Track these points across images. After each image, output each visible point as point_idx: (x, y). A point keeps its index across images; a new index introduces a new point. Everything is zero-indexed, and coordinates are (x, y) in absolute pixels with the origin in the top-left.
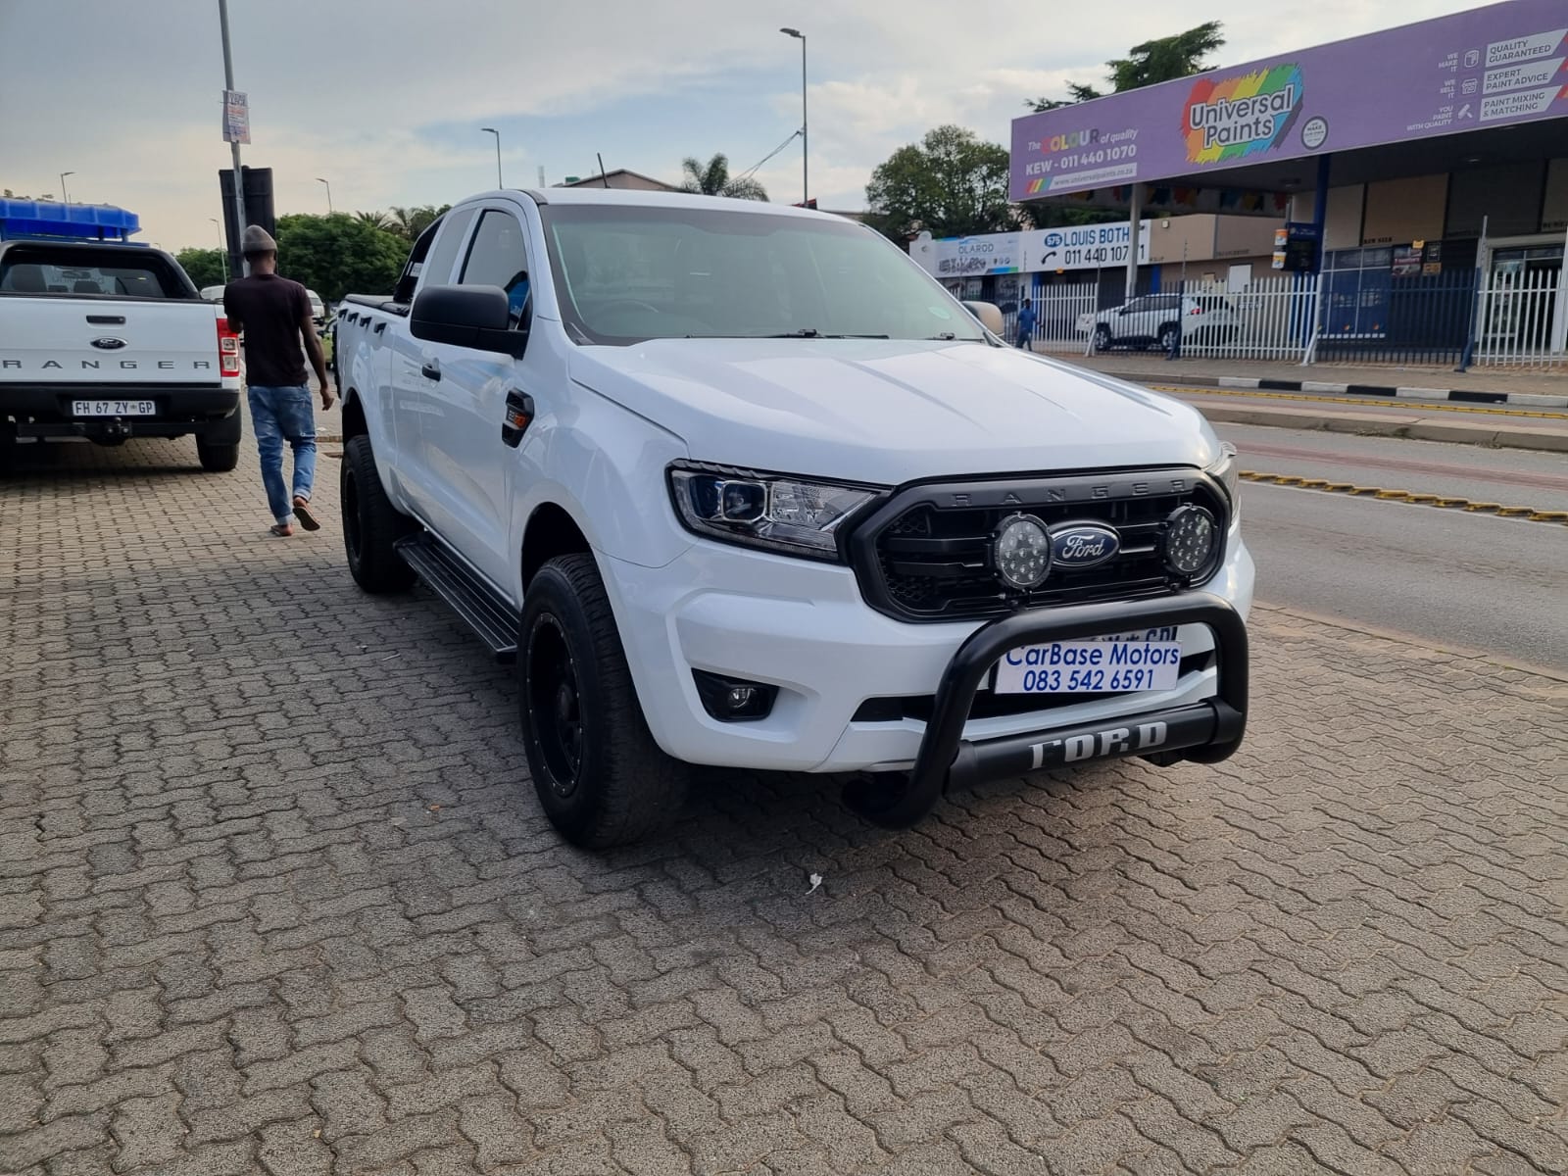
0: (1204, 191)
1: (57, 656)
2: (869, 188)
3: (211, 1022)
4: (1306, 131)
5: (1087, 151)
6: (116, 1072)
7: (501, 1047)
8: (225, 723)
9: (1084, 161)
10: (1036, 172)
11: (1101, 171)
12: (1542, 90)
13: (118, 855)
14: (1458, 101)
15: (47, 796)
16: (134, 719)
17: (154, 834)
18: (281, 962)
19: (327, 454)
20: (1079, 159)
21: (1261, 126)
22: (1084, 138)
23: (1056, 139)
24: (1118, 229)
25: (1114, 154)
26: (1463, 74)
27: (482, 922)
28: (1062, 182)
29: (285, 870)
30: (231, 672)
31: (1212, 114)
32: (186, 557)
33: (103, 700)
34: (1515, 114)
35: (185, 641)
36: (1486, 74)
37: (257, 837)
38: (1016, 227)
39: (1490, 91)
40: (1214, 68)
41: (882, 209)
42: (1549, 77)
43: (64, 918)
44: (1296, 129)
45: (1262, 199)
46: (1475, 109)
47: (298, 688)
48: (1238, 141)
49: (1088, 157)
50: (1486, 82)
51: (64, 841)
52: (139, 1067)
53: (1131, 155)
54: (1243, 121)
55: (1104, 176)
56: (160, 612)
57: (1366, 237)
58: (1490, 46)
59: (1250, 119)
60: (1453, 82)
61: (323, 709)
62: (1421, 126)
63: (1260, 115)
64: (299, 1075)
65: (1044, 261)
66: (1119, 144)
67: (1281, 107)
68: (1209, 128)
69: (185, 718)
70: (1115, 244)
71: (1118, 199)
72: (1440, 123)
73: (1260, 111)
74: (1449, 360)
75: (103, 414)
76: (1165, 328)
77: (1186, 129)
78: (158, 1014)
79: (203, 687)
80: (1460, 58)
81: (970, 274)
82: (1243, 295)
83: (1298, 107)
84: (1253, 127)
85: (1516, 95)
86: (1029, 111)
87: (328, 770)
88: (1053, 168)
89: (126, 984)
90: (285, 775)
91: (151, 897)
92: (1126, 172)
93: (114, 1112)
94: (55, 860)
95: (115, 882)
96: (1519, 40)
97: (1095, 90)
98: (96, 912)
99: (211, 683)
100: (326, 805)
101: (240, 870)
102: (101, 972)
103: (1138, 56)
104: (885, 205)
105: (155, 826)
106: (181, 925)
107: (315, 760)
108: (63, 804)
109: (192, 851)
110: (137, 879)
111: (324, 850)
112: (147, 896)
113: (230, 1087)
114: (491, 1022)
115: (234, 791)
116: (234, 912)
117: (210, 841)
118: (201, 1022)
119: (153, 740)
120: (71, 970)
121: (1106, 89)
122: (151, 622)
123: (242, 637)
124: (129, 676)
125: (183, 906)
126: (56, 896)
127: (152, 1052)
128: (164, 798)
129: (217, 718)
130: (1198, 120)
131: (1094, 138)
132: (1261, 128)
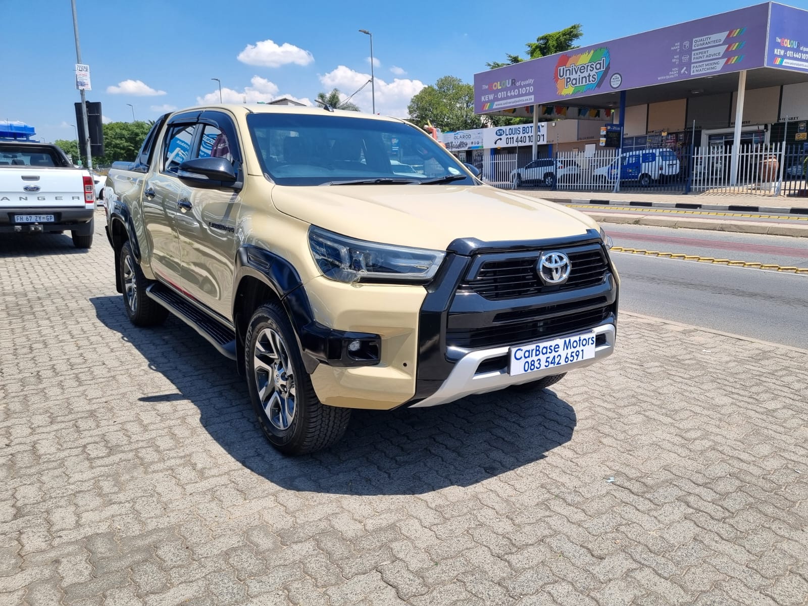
0: (570, 109)
2: (409, 108)
3: (70, 421)
4: (612, 80)
5: (510, 89)
6: (35, 434)
8: (75, 340)
9: (509, 94)
10: (487, 100)
11: (517, 99)
12: (718, 60)
13: (33, 380)
14: (680, 66)
15: (3, 363)
16: (38, 339)
17: (44, 374)
18: (95, 406)
20: (507, 94)
21: (591, 77)
22: (508, 84)
24: (531, 127)
25: (523, 91)
26: (682, 52)
28: (499, 105)
29: (98, 382)
30: (78, 323)
31: (568, 72)
32: (59, 282)
34: (707, 72)
35: (59, 313)
36: (693, 53)
37: (88, 374)
38: (484, 126)
39: (695, 61)
40: (578, 47)
41: (416, 117)
42: (721, 54)
43: (14, 397)
44: (607, 79)
45: (599, 112)
46: (689, 69)
48: (581, 84)
49: (511, 92)
50: (693, 57)
51: (12, 376)
52: (44, 433)
53: (531, 91)
54: (582, 75)
55: (518, 101)
56: (47, 302)
57: (650, 130)
58: (694, 40)
59: (586, 74)
60: (678, 56)
62: (664, 78)
63: (591, 72)
64: (100, 433)
65: (495, 143)
66: (525, 86)
67: (600, 68)
68: (567, 78)
69: (59, 338)
70: (530, 134)
71: (527, 112)
72: (672, 76)
73: (590, 70)
74: (680, 189)
75: (29, 221)
76: (547, 175)
77: (556, 78)
78: (50, 420)
79: (67, 328)
80: (681, 45)
81: (460, 150)
82: (593, 158)
83: (608, 68)
84: (588, 78)
85: (707, 63)
86: (488, 69)
87: (118, 353)
88: (494, 98)
89: (38, 413)
90: (100, 355)
91: (46, 391)
92: (529, 100)
93: (35, 443)
94: (9, 381)
95: (33, 387)
96: (707, 37)
97: (520, 58)
98: (26, 395)
99: (70, 327)
100: (116, 363)
101: (80, 383)
102: (28, 410)
103: (541, 42)
104: (418, 115)
105: (47, 371)
106: (58, 398)
107: (112, 350)
108: (10, 365)
109: (62, 378)
110: (41, 386)
111: (114, 377)
112: (45, 391)
113: (75, 437)
114: (170, 419)
115: (80, 360)
116: (78, 394)
117: (69, 375)
118: (65, 422)
119: (46, 345)
120: (17, 410)
121: (525, 58)
122: (43, 306)
123: (83, 311)
124: (35, 325)
125: (59, 393)
126: (10, 391)
127: (48, 429)
128: (51, 363)
129: (72, 338)
130: (562, 75)
131: (513, 83)
132: (591, 78)
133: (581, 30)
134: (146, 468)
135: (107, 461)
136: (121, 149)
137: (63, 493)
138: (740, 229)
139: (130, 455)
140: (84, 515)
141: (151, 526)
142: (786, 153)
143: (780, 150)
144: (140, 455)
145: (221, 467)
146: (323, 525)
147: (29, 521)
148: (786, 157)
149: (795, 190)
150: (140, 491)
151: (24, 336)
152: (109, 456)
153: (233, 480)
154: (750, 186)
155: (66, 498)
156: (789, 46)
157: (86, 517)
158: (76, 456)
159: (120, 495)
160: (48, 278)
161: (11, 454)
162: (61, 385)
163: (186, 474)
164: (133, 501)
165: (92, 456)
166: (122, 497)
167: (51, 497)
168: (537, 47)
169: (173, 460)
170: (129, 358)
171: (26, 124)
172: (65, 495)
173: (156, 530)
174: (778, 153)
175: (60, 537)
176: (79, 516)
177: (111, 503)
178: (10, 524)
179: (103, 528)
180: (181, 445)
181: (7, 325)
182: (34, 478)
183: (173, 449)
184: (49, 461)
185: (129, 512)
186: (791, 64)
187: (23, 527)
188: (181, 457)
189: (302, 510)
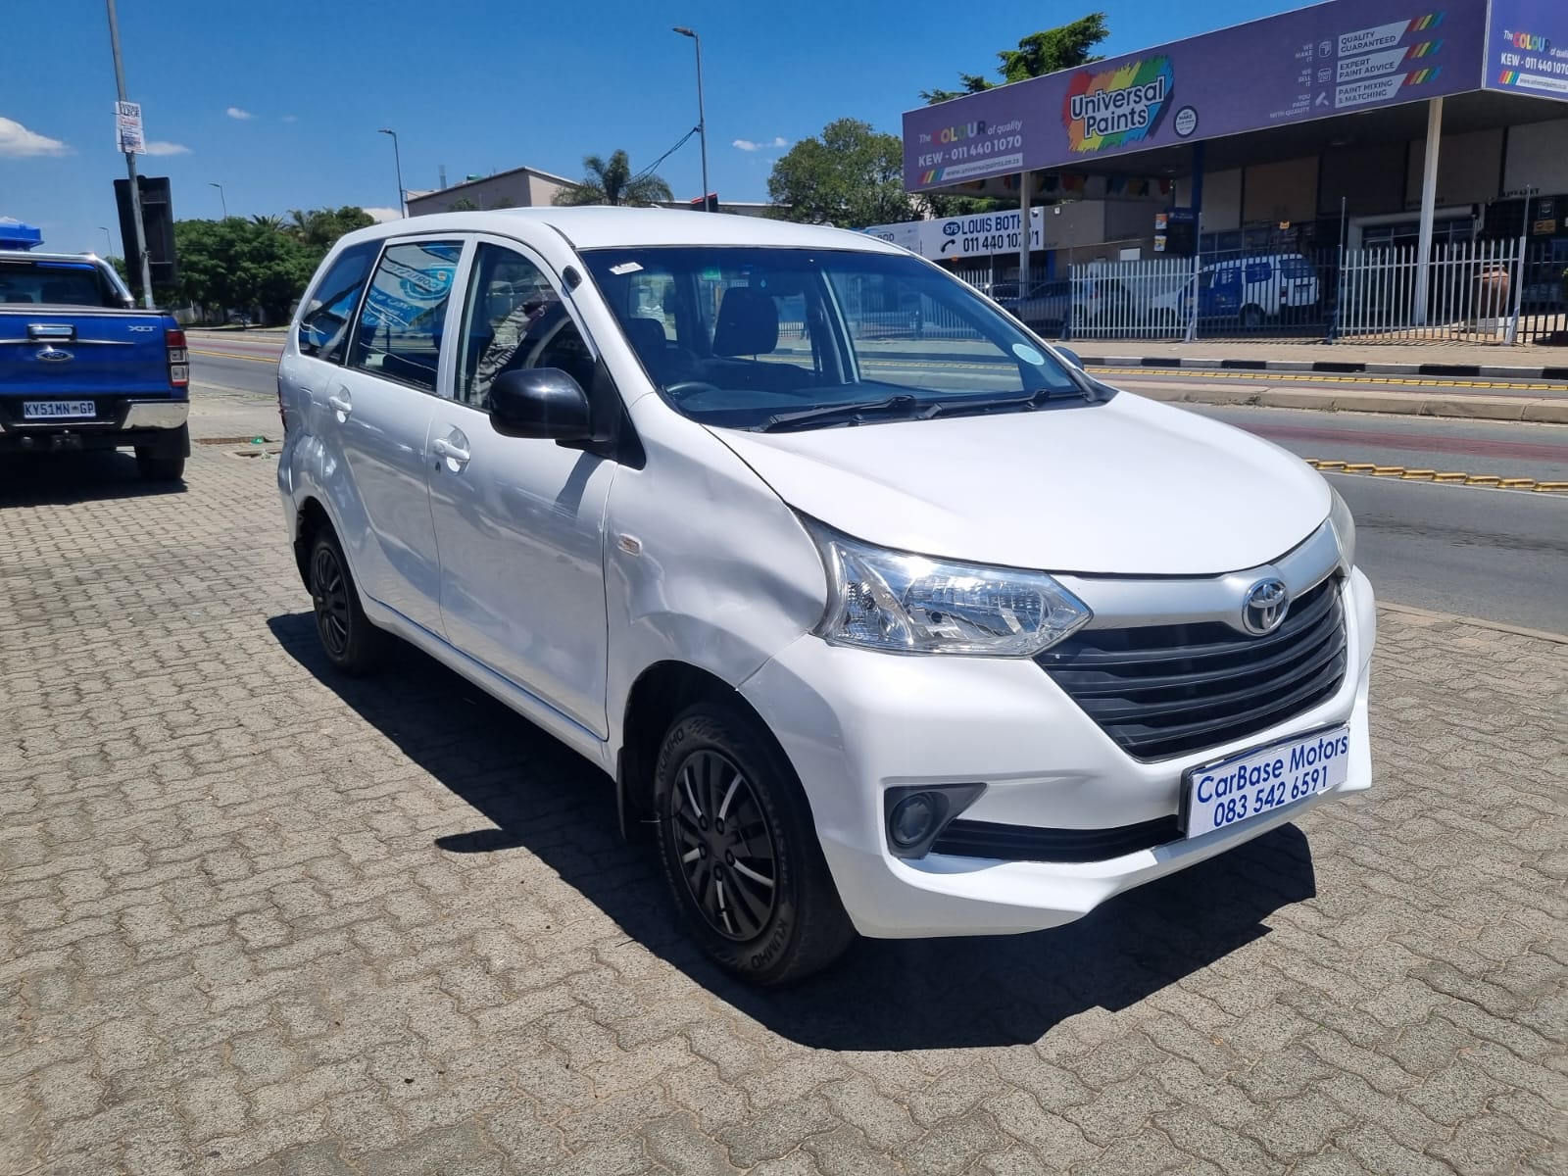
0: (1091, 180)
1: (9, 627)
2: (770, 182)
3: (190, 860)
4: (1178, 121)
5: (975, 142)
6: (118, 893)
7: (416, 864)
8: (170, 670)
9: (973, 152)
10: (929, 164)
11: (989, 162)
12: (1390, 78)
13: (93, 764)
14: (1315, 90)
15: (24, 727)
16: (89, 671)
17: (120, 748)
18: (238, 824)
19: (238, 454)
20: (969, 150)
21: (1136, 116)
22: (972, 131)
23: (946, 131)
24: (1013, 217)
25: (1001, 145)
26: (1317, 64)
27: (399, 792)
28: (953, 173)
29: (235, 766)
30: (169, 632)
31: (1090, 105)
32: (114, 546)
33: (58, 659)
34: (1366, 101)
35: (124, 612)
36: (1339, 63)
37: (209, 747)
38: (918, 217)
39: (1344, 79)
41: (784, 201)
42: (1396, 65)
43: (57, 805)
44: (1168, 118)
45: (1145, 185)
46: (1331, 97)
47: (232, 642)
48: (1116, 130)
49: (976, 147)
50: (1339, 71)
51: (46, 757)
52: (135, 889)
53: (1016, 145)
54: (1119, 112)
55: (992, 166)
56: (95, 589)
57: (1246, 219)
58: (1341, 37)
59: (1126, 110)
60: (1309, 71)
61: (256, 657)
62: (1282, 113)
63: (1136, 106)
64: (261, 887)
65: (943, 250)
66: (1005, 135)
67: (1154, 97)
68: (1089, 118)
69: (134, 668)
70: (1011, 231)
71: (1009, 188)
72: (1298, 110)
73: (1135, 101)
77: (1066, 119)
78: (145, 859)
79: (146, 645)
80: (1315, 49)
83: (1170, 97)
84: (1129, 117)
85: (1367, 83)
86: (924, 104)
87: (265, 699)
88: (943, 159)
89: (116, 842)
90: (228, 704)
91: (127, 789)
92: (1014, 162)
93: (121, 914)
94: (41, 769)
95: (94, 781)
96: (1368, 31)
97: (985, 82)
98: (82, 800)
99: (153, 642)
100: (265, 723)
101: (197, 769)
102: (93, 835)
103: (1028, 48)
104: (787, 198)
105: (121, 743)
106: (154, 805)
107: (252, 693)
108: (40, 732)
109: (155, 758)
110: (112, 778)
111: (266, 753)
112: (123, 788)
113: (208, 896)
114: (408, 850)
115: (185, 717)
116: (196, 795)
117: (170, 751)
118: (180, 861)
119: (109, 684)
120: (70, 836)
121: (996, 81)
122: (90, 598)
123: (176, 606)
124: (78, 640)
125: (154, 793)
126: (47, 791)
127: (144, 880)
128: (125, 724)
129: (162, 667)
130: (1077, 111)
131: (982, 129)
132: (1137, 118)
133: (1105, 25)
134: (378, 972)
135: (289, 955)
136: (200, 272)
137: (204, 1039)
138: (1466, 411)
139: (338, 941)
140: (263, 1094)
141: (421, 1122)
142: (1527, 259)
143: (1516, 254)
144: (360, 939)
145: (545, 965)
146: (816, 1110)
147: (136, 1113)
148: (1526, 267)
149: (1545, 332)
150: (377, 1030)
151: (58, 663)
152: (292, 943)
153: (581, 997)
154: (1457, 325)
155: (212, 1053)
156: (1529, 47)
157: (269, 1100)
158: (217, 943)
159: (335, 1042)
160: (90, 536)
161: (72, 944)
162: (154, 773)
163: (470, 983)
164: (367, 1054)
165: (253, 944)
166: (337, 1045)
167: (177, 1051)
168: (1020, 59)
169: (436, 951)
170: (293, 710)
171: (22, 223)
172: (208, 1043)
173: (436, 1132)
174: (1511, 259)
175: (216, 1154)
176: (248, 1097)
177: (317, 1062)
178: (93, 1122)
179: (311, 1129)
180: (445, 912)
181: (19, 642)
182: (131, 1003)
183: (431, 923)
184: (158, 960)
185: (363, 1085)
186: (1534, 82)
187: (125, 1132)
188: (453, 944)
189: (758, 1074)
